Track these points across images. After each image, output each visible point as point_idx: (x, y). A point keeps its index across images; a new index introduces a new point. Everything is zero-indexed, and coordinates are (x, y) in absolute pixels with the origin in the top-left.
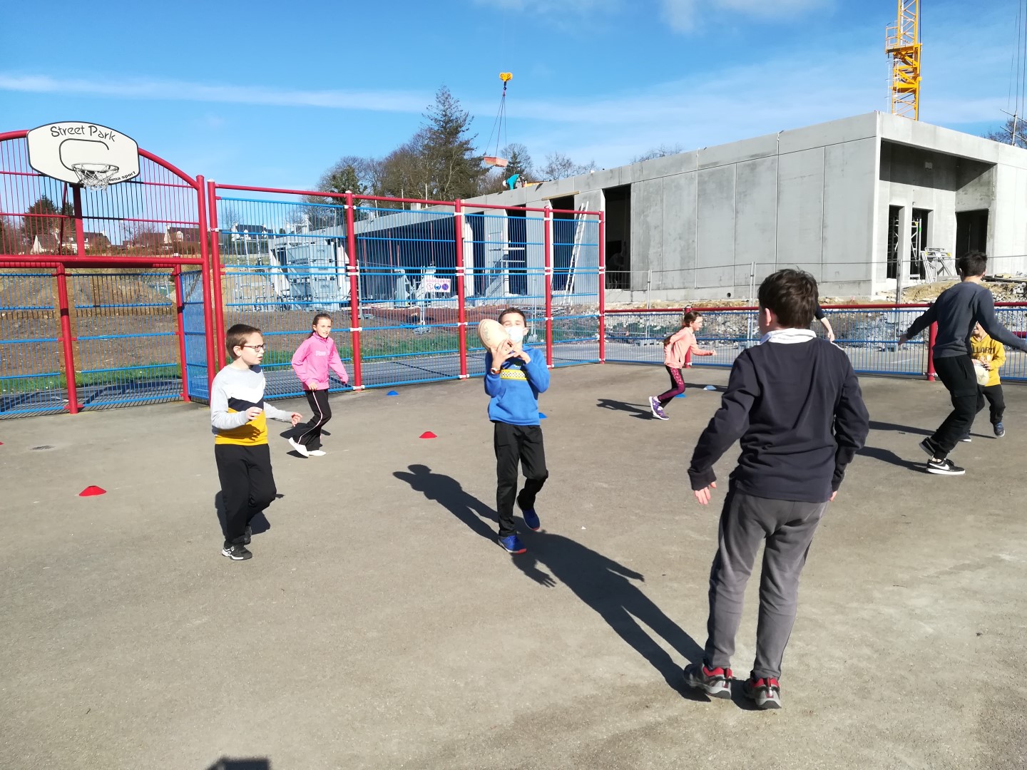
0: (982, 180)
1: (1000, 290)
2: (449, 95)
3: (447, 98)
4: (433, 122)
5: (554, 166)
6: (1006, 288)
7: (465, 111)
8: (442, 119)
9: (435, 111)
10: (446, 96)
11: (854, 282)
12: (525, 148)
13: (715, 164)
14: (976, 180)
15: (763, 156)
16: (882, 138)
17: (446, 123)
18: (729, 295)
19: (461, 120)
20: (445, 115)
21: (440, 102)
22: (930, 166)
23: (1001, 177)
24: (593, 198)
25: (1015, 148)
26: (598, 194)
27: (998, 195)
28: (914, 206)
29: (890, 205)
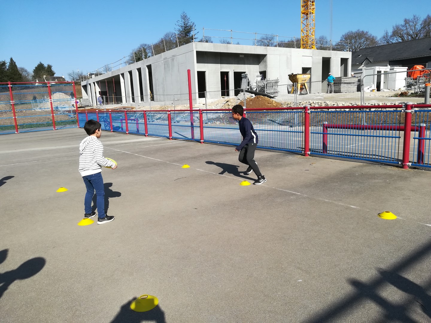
2: (186, 16)
4: (180, 27)
7: (193, 22)
14: (263, 61)
16: (197, 51)
17: (185, 27)
20: (185, 24)
21: (182, 18)
22: (243, 56)
23: (270, 59)
24: (144, 69)
25: (278, 48)
26: (145, 67)
27: (268, 66)
28: (234, 71)
29: (221, 72)
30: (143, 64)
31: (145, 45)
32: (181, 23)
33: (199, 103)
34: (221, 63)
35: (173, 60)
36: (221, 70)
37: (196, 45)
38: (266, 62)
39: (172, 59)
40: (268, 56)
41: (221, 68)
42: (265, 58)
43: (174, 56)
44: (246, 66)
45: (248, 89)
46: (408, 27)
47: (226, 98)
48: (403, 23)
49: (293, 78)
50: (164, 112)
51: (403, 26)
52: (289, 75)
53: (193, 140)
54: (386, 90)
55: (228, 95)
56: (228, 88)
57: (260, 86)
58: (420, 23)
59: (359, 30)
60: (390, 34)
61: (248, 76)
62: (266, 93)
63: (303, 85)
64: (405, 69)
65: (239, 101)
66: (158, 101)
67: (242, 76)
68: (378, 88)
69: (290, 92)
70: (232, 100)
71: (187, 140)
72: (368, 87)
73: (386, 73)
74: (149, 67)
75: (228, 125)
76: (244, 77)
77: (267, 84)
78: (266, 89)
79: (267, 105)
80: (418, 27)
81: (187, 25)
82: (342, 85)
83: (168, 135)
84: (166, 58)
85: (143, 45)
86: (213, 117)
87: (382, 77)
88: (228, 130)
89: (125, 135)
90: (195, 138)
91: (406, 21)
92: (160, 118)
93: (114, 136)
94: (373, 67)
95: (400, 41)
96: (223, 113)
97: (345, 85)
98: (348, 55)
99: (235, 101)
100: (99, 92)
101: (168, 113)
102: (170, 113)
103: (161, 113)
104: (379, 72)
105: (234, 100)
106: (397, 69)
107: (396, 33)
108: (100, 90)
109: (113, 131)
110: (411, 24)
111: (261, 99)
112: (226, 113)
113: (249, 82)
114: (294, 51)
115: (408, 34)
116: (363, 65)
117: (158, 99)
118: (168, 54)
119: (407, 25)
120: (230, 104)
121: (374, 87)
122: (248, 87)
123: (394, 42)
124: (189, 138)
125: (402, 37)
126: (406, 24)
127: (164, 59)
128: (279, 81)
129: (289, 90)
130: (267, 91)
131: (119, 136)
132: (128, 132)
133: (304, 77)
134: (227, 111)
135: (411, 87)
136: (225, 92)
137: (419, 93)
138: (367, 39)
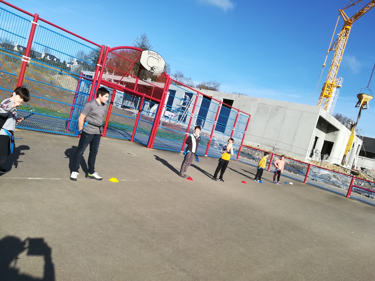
0: (334, 134)
1: (343, 170)
2: (146, 37)
3: (145, 38)
4: (137, 44)
5: (177, 75)
6: (345, 170)
7: (150, 44)
8: (141, 44)
9: (139, 40)
10: (145, 37)
11: (300, 155)
12: (169, 65)
13: (265, 104)
14: (333, 133)
15: (281, 107)
16: (320, 115)
17: (143, 46)
18: (258, 146)
19: (148, 47)
20: (143, 43)
21: (142, 38)
23: (341, 135)
35: (277, 109)
38: (336, 135)
40: (340, 132)
42: (336, 132)
74: (228, 102)
127: (262, 104)
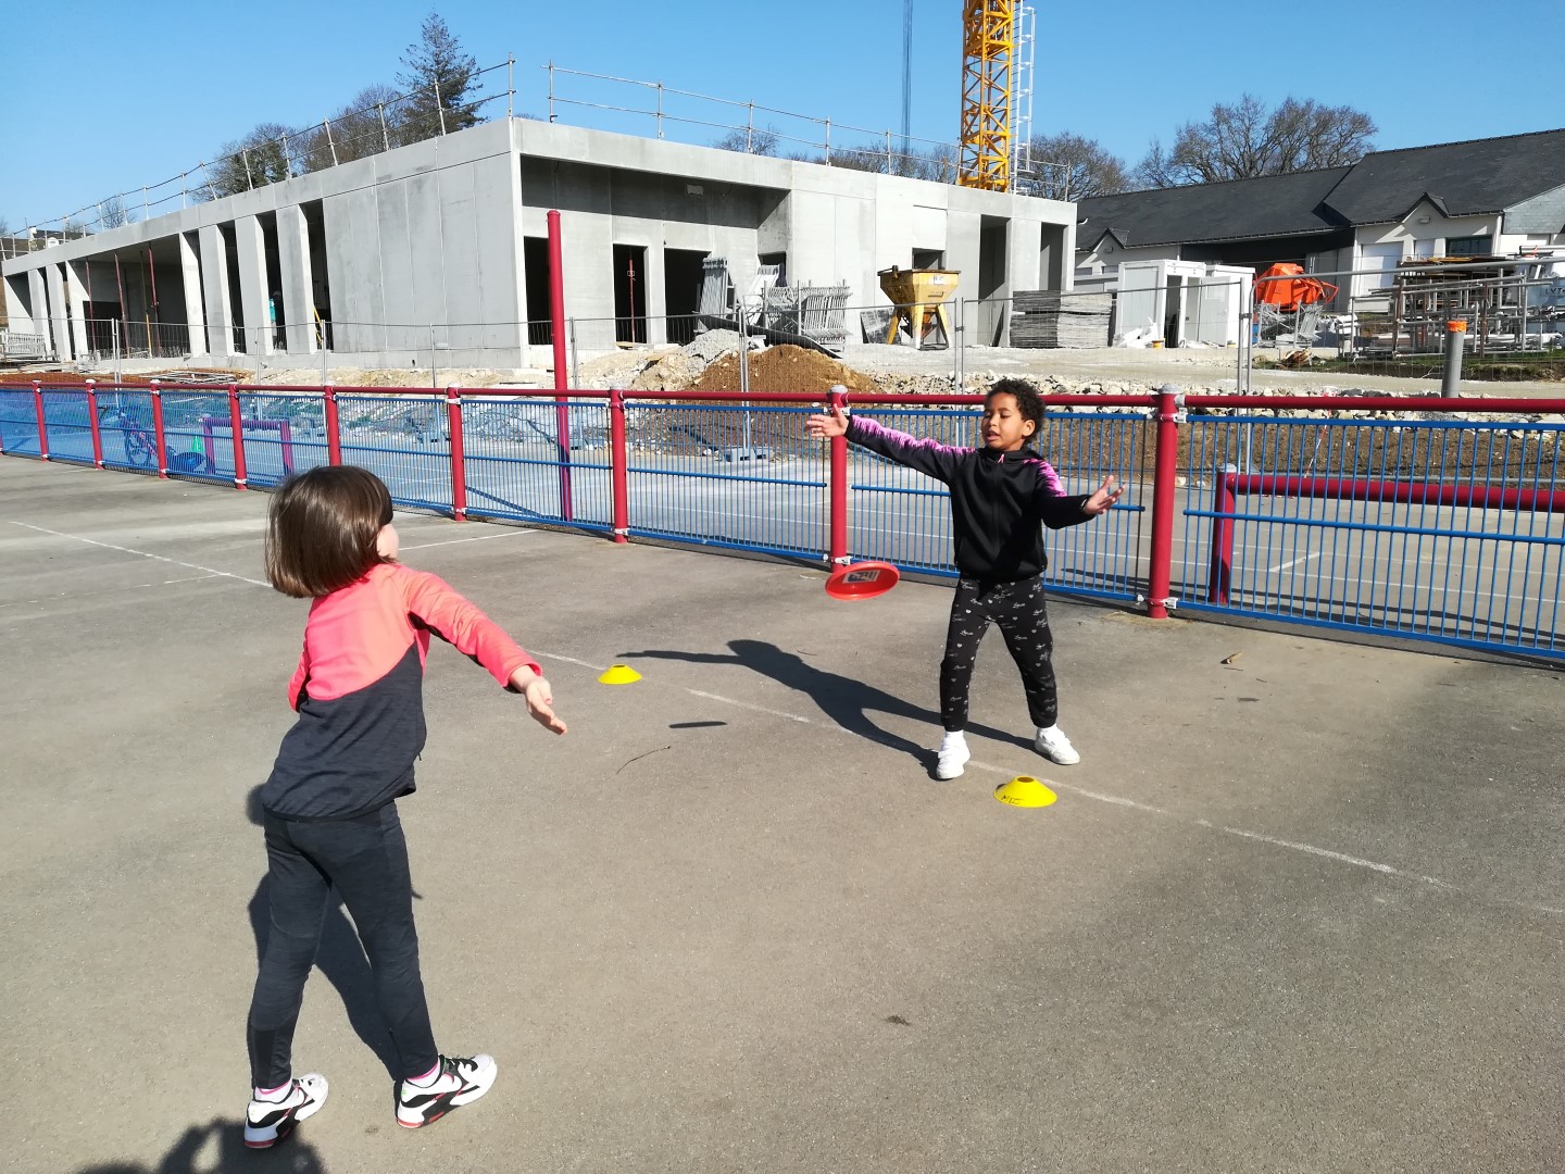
0: (779, 215)
2: (444, 29)
4: (418, 72)
8: (434, 68)
10: (439, 29)
14: (774, 213)
15: (426, 170)
16: (522, 153)
17: (441, 74)
19: (462, 72)
20: (439, 62)
21: (428, 39)
22: (698, 190)
23: (801, 207)
24: (291, 217)
25: (829, 168)
26: (296, 210)
27: (795, 234)
28: (667, 246)
29: (614, 245)
30: (286, 197)
31: (279, 130)
32: (424, 55)
33: (531, 366)
34: (617, 211)
35: (419, 185)
36: (615, 237)
37: (520, 131)
38: (785, 218)
39: (415, 182)
40: (794, 197)
41: (616, 230)
42: (782, 205)
43: (422, 170)
44: (711, 228)
45: (730, 316)
46: (1225, 134)
47: (640, 351)
48: (1209, 120)
49: (895, 283)
50: (381, 396)
51: (1210, 130)
52: (880, 274)
53: (564, 522)
54: (1193, 344)
55: (642, 338)
56: (641, 309)
57: (777, 308)
58: (1264, 125)
59: (1067, 134)
60: (1168, 152)
61: (730, 268)
62: (800, 334)
63: (932, 314)
64: (1246, 272)
65: (701, 364)
66: (353, 348)
67: (705, 266)
68: (1171, 339)
69: (871, 337)
70: (672, 359)
71: (542, 524)
72: (1138, 332)
73: (1194, 284)
74: (314, 212)
75: (670, 457)
76: (714, 269)
77: (804, 303)
78: (803, 320)
79: (824, 382)
80: (1258, 137)
81: (449, 67)
82: (1063, 319)
83: (445, 497)
84: (390, 176)
85: (269, 128)
86: (600, 423)
87: (1184, 293)
88: (682, 482)
89: (230, 494)
90: (574, 517)
91: (1221, 115)
92: (364, 420)
93: (179, 499)
94: (1152, 262)
95: (1200, 180)
96: (640, 406)
97: (1073, 319)
98: (1065, 213)
99: (683, 363)
100: (86, 304)
101: (452, 401)
102: (457, 401)
103: (368, 399)
104: (1174, 281)
105: (680, 358)
106: (1222, 271)
107: (1184, 154)
108: (88, 299)
109: (168, 475)
110: (1235, 124)
111: (795, 360)
112: (651, 407)
113: (731, 292)
114: (888, 184)
115: (1227, 162)
116: (1094, 256)
117: (352, 340)
118: (399, 160)
119: (1224, 127)
120: (664, 372)
121: (1158, 332)
122: (729, 311)
123: (1179, 182)
124: (539, 515)
125: (1206, 169)
126: (1218, 125)
127: (379, 179)
128: (850, 291)
129: (867, 331)
130: (809, 328)
131: (203, 498)
132: (243, 481)
133: (936, 282)
134: (656, 402)
135: (1274, 338)
136: (630, 325)
137: (1357, 356)
138: (1092, 168)
